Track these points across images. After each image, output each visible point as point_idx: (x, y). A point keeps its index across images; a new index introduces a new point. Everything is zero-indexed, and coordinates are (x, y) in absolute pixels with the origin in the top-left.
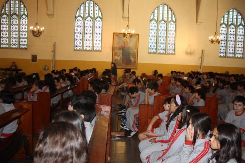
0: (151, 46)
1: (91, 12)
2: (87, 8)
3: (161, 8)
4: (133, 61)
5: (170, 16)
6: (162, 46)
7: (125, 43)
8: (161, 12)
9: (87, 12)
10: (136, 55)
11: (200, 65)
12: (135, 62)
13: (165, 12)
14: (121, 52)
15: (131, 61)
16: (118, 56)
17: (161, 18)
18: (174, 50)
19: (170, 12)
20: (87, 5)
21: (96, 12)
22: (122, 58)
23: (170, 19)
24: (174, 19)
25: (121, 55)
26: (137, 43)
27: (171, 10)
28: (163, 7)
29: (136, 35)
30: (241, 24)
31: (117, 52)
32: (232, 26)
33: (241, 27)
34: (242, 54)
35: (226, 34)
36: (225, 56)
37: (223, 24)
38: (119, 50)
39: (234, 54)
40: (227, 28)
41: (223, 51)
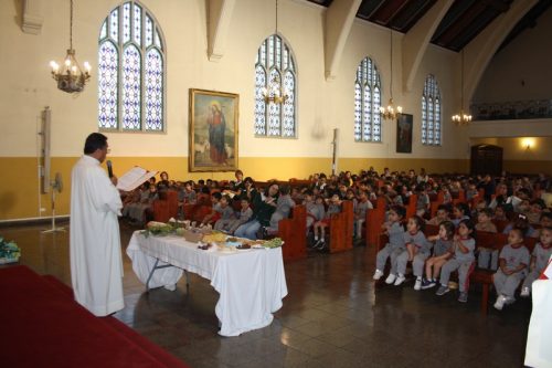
0: (257, 120)
1: (137, 33)
2: (126, 22)
3: (271, 43)
4: (229, 155)
5: (285, 60)
6: (273, 121)
7: (214, 113)
8: (271, 50)
9: (126, 31)
10: (233, 142)
12: (233, 157)
13: (278, 51)
14: (207, 133)
15: (226, 154)
16: (202, 144)
17: (271, 64)
18: (294, 129)
19: (285, 53)
20: (126, 13)
21: (148, 35)
22: (208, 147)
23: (285, 66)
24: (291, 66)
25: (207, 143)
26: (237, 115)
27: (287, 49)
28: (274, 39)
29: (235, 96)
30: (376, 86)
31: (199, 133)
32: (367, 88)
33: (377, 90)
34: (379, 135)
35: (361, 100)
36: (361, 140)
37: (357, 82)
38: (204, 128)
39: (370, 134)
40: (361, 89)
41: (358, 130)
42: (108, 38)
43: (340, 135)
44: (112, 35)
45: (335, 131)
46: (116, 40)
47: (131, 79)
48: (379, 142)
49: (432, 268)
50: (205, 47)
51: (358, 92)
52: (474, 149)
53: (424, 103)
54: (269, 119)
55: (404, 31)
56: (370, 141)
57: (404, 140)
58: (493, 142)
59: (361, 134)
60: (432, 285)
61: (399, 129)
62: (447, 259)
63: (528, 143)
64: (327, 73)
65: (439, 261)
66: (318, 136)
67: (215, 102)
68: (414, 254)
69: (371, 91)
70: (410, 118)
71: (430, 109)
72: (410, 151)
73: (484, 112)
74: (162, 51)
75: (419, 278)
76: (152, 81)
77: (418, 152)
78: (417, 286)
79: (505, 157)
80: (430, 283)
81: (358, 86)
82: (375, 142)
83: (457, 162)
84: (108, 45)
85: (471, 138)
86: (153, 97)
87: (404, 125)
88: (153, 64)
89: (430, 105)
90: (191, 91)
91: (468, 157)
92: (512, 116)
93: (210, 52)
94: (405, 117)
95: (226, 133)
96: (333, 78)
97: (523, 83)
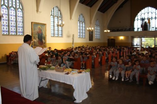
0: (51, 32)
1: (14, 3)
5: (59, 14)
7: (39, 29)
8: (55, 11)
9: (10, 2)
10: (45, 38)
11: (72, 42)
12: (45, 43)
13: (57, 11)
14: (37, 36)
17: (55, 15)
18: (62, 35)
21: (18, 4)
23: (59, 16)
24: (61, 16)
25: (37, 39)
26: (46, 30)
27: (60, 11)
28: (56, 8)
29: (45, 25)
31: (35, 36)
33: (84, 23)
34: (84, 36)
35: (80, 26)
36: (80, 37)
37: (78, 21)
38: (36, 34)
39: (82, 36)
40: (80, 23)
42: (4, 4)
43: (75, 36)
44: (6, 4)
45: (73, 35)
46: (7, 5)
47: (13, 18)
48: (85, 38)
49: (128, 74)
50: (36, 9)
52: (109, 40)
53: (95, 27)
54: (55, 31)
55: (91, 7)
56: (82, 38)
58: (112, 38)
59: (80, 36)
60: (128, 79)
61: (90, 34)
62: (132, 71)
64: (71, 18)
65: (129, 72)
66: (68, 36)
67: (39, 26)
68: (121, 70)
69: (82, 23)
70: (92, 32)
74: (22, 10)
75: (123, 77)
76: (20, 19)
77: (94, 41)
78: (123, 80)
79: (116, 42)
80: (127, 79)
82: (83, 38)
83: (104, 43)
84: (4, 7)
85: (108, 37)
86: (20, 24)
88: (20, 14)
89: (97, 28)
90: (32, 23)
91: (107, 42)
92: (118, 30)
93: (37, 11)
95: (43, 36)
96: (72, 19)
97: (120, 22)
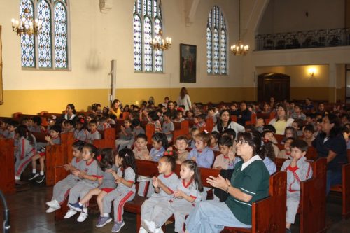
0: (24, 52)
6: (43, 53)
11: (110, 88)
18: (67, 61)
30: (157, 17)
32: (147, 19)
33: (157, 21)
34: (162, 66)
35: (141, 32)
36: (141, 71)
37: (136, 13)
39: (152, 65)
40: (141, 21)
41: (137, 61)
43: (118, 66)
45: (112, 62)
48: (161, 72)
51: (137, 24)
52: (261, 78)
53: (209, 34)
54: (39, 50)
56: (151, 72)
57: (188, 70)
59: (141, 64)
61: (182, 59)
63: (312, 71)
64: (102, 5)
66: (93, 68)
70: (193, 49)
71: (216, 39)
72: (195, 81)
73: (269, 42)
77: (202, 81)
79: (292, 85)
81: (137, 17)
82: (157, 73)
83: (244, 90)
85: (257, 68)
87: (187, 56)
89: (216, 36)
91: (255, 85)
92: (296, 45)
94: (188, 48)
96: (109, 9)
97: (307, 14)
